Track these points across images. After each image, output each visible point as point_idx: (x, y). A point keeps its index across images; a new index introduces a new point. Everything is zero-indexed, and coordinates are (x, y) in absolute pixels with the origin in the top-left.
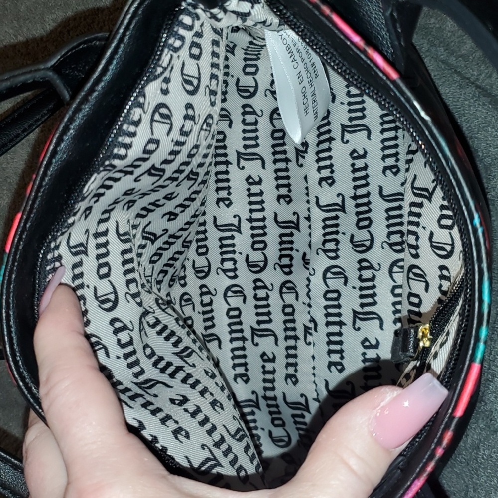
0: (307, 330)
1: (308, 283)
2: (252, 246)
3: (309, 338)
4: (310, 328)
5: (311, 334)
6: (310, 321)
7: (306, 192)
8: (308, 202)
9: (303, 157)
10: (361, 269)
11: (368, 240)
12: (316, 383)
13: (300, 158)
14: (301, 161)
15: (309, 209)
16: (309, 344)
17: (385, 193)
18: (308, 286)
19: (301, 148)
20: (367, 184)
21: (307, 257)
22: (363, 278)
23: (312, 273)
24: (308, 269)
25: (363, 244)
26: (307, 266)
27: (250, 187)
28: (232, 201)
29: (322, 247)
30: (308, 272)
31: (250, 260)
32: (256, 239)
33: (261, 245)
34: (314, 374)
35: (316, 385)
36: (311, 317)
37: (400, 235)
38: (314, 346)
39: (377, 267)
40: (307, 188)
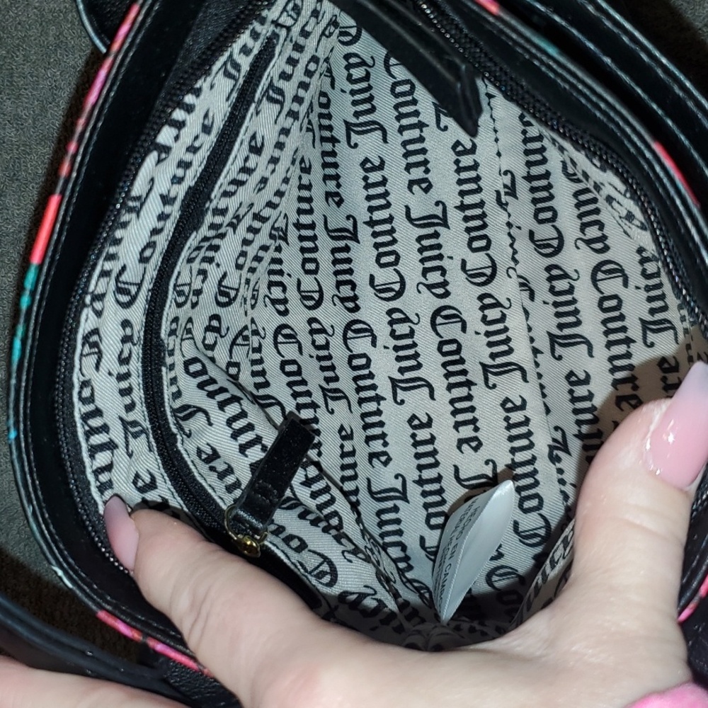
0: (512, 191)
1: (516, 256)
2: (620, 302)
3: (507, 180)
4: (506, 194)
5: (505, 186)
6: (507, 204)
7: (545, 391)
8: (540, 376)
9: (554, 440)
10: (444, 284)
11: (439, 324)
12: (492, 121)
13: (560, 440)
14: (558, 436)
15: (537, 365)
16: (506, 173)
17: (426, 390)
18: (515, 252)
19: (561, 454)
20: (452, 402)
21: (526, 294)
22: (440, 272)
23: (511, 272)
24: (520, 277)
25: (446, 319)
26: (522, 281)
27: (634, 393)
28: (658, 368)
29: (505, 311)
30: (519, 272)
31: (620, 280)
32: (616, 314)
33: (607, 304)
34: (496, 131)
35: (491, 116)
36: (506, 210)
37: (397, 334)
38: (500, 171)
39: (422, 288)
40: (544, 396)
